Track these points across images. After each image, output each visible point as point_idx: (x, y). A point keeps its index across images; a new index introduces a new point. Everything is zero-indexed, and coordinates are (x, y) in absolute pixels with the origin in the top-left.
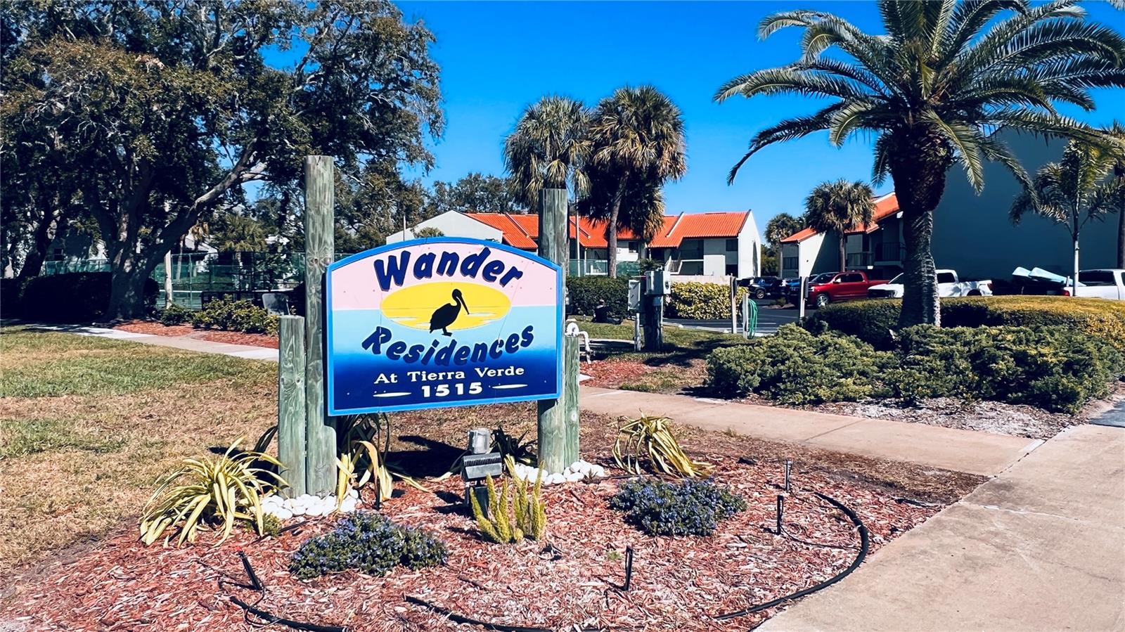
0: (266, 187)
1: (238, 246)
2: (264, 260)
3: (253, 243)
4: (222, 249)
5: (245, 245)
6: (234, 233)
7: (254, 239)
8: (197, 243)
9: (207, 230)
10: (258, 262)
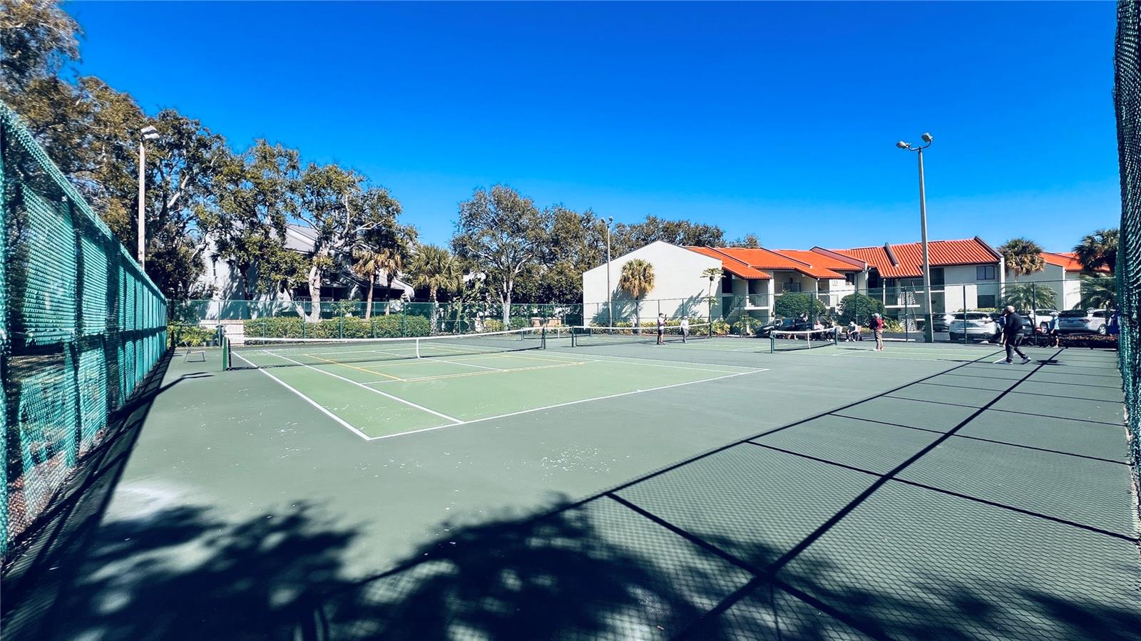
0: (463, 222)
1: (433, 281)
2: (461, 297)
3: (450, 278)
4: (416, 284)
5: (441, 279)
6: (429, 266)
7: (450, 273)
8: (390, 279)
9: (399, 262)
10: (455, 299)
